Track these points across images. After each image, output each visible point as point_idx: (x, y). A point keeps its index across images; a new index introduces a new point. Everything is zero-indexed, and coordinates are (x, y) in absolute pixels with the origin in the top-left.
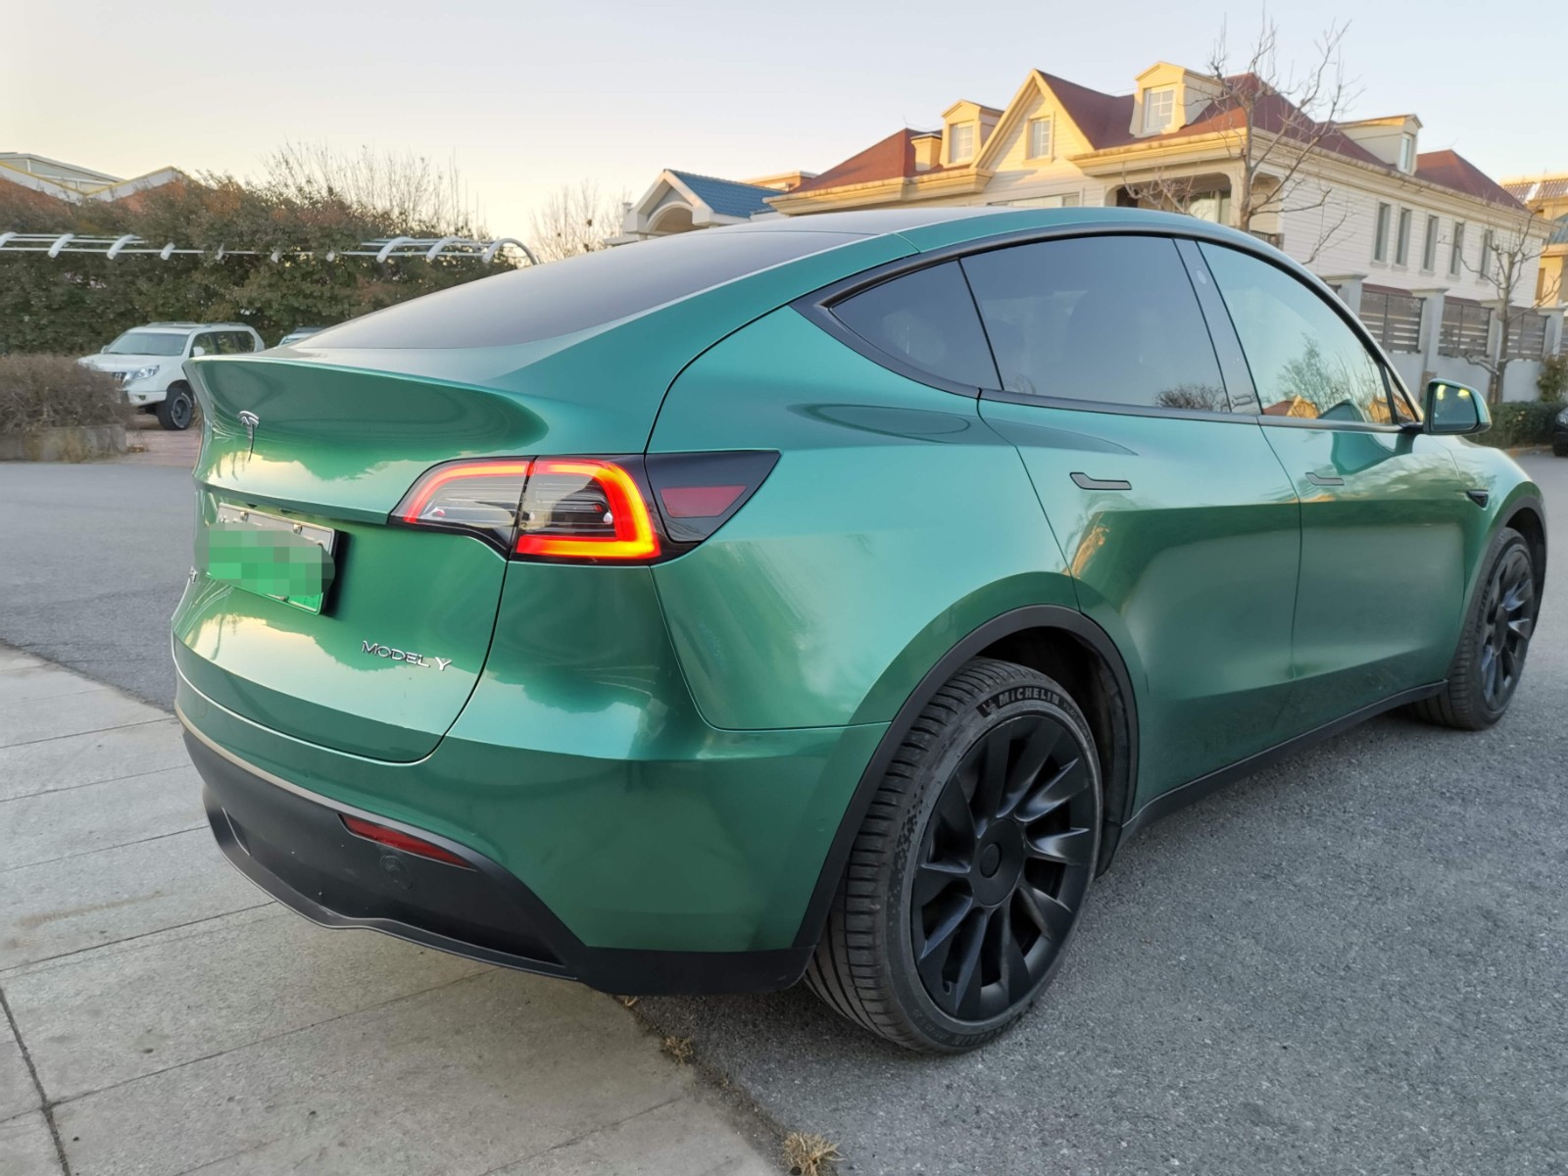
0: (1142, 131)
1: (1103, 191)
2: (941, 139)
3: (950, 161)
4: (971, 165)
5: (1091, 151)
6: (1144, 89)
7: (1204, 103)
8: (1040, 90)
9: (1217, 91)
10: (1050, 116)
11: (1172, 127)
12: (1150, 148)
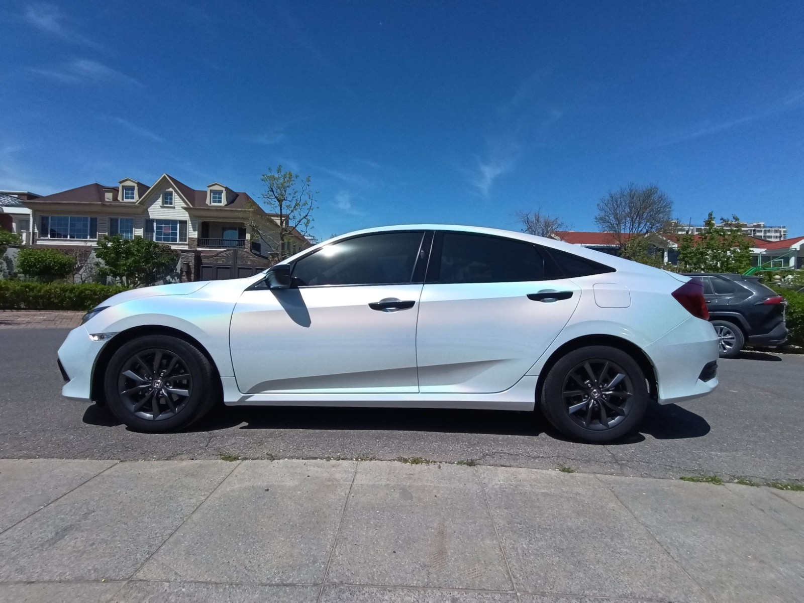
0: (211, 204)
1: (197, 221)
2: (118, 191)
3: (123, 200)
4: (136, 203)
5: (191, 206)
6: (211, 190)
7: (231, 198)
8: (168, 181)
9: (235, 196)
10: (172, 191)
11: (222, 204)
12: (217, 210)
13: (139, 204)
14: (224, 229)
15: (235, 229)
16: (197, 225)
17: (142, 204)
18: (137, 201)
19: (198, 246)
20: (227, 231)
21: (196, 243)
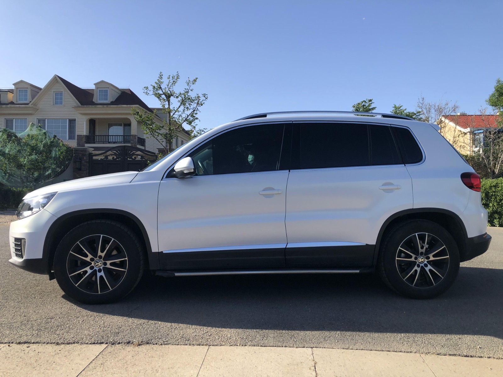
1: (85, 119)
2: (13, 93)
3: (17, 102)
4: (29, 104)
5: (80, 105)
6: (97, 88)
7: (117, 95)
8: (58, 82)
9: (120, 92)
10: (62, 91)
11: (108, 101)
12: (103, 107)
13: (31, 105)
14: (110, 125)
15: (120, 125)
16: (85, 123)
17: (34, 105)
18: (30, 102)
19: (88, 142)
20: (112, 127)
21: (84, 140)
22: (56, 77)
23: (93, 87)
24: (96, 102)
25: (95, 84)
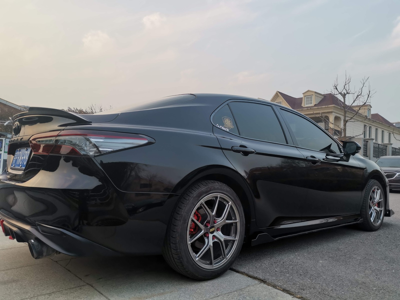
0: (305, 106)
6: (305, 96)
7: (320, 99)
8: (278, 96)
9: (323, 97)
10: (281, 102)
11: (313, 105)
12: (308, 109)
22: (277, 93)
23: (302, 96)
24: (304, 106)
25: (303, 94)
